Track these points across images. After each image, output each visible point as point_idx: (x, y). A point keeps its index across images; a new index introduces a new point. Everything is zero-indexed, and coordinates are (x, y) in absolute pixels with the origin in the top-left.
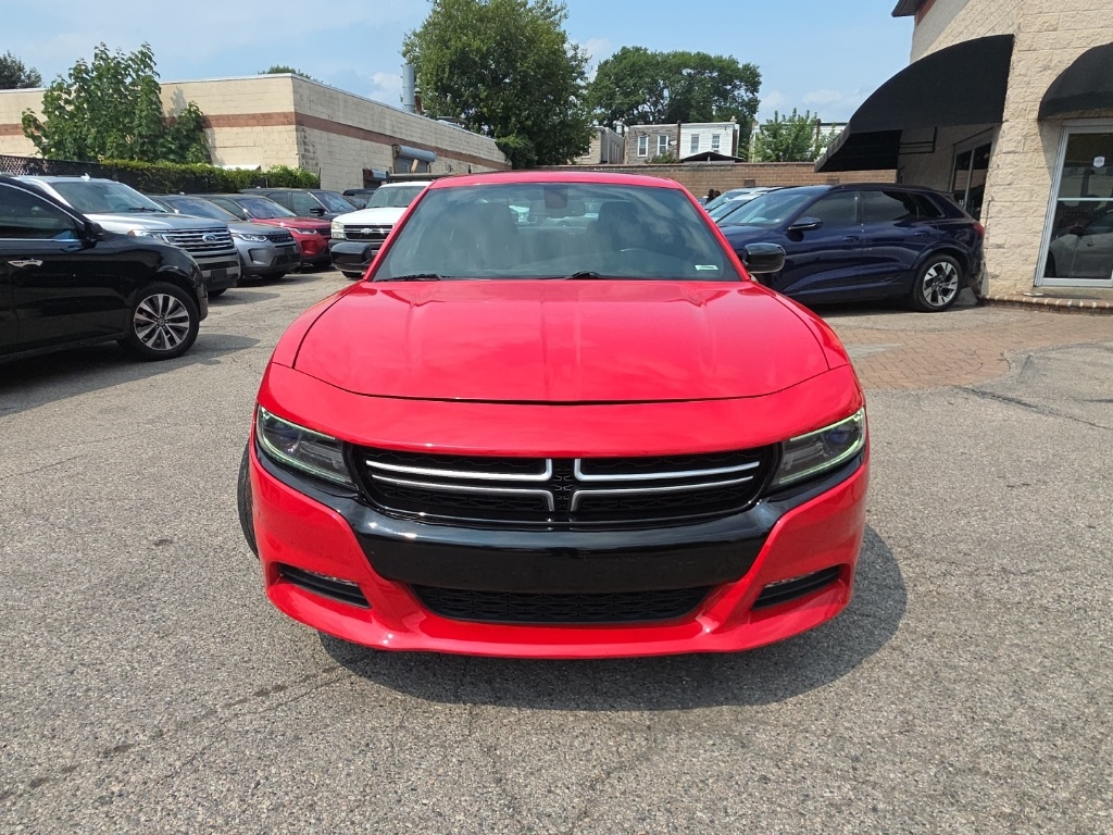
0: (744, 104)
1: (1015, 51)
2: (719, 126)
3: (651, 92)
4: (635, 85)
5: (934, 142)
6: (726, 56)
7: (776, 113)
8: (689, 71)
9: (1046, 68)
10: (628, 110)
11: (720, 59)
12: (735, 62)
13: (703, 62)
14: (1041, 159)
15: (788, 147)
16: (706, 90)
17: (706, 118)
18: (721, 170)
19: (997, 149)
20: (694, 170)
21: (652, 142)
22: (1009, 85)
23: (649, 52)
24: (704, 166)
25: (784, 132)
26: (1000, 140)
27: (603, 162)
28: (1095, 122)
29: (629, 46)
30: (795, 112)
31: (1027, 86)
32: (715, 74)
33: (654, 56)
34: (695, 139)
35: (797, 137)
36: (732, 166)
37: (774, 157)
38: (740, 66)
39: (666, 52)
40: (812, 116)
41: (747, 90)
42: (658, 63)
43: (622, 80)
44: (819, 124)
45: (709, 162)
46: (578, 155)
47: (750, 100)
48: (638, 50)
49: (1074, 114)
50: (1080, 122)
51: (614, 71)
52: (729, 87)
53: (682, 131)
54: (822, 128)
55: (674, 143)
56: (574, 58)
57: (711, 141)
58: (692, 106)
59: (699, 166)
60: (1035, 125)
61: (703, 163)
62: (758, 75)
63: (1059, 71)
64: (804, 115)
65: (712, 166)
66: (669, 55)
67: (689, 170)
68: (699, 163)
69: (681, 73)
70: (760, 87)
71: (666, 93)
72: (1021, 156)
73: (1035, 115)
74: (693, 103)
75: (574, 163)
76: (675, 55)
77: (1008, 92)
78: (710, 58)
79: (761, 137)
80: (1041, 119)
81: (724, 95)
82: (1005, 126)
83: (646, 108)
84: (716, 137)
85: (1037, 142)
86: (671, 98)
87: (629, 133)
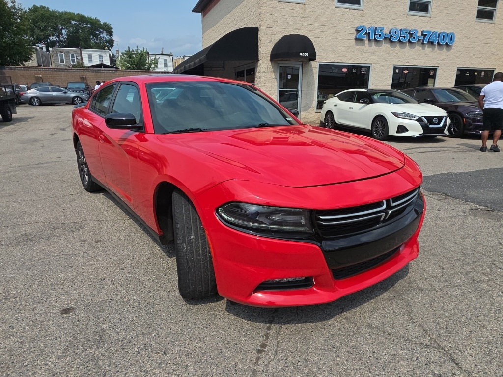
0: (106, 41)
1: (259, 34)
2: (101, 51)
3: (55, 30)
4: (45, 26)
5: (224, 66)
6: (93, 17)
7: (129, 47)
8: (76, 22)
9: (270, 42)
10: (44, 38)
11: (90, 18)
12: (99, 21)
13: (82, 19)
14: (273, 75)
15: (137, 63)
16: (86, 33)
17: (89, 46)
18: (110, 73)
19: (258, 71)
20: (96, 72)
21: (67, 57)
22: (259, 47)
23: (50, 10)
24: (100, 70)
25: (134, 56)
26: (259, 67)
27: (39, 65)
28: (287, 62)
29: (38, 5)
30: (137, 47)
31: (265, 49)
32: (89, 25)
33: (54, 12)
34: (90, 57)
35: (140, 59)
36: (115, 71)
37: (132, 68)
38: (102, 23)
39: (61, 11)
40: (145, 50)
41: (107, 35)
42: (57, 16)
43: (37, 22)
44: (148, 54)
45: (103, 69)
46: (26, 61)
47: (109, 39)
48: (43, 8)
49: (280, 59)
50: (283, 62)
51: (32, 17)
52: (97, 33)
53: (82, 52)
54: (150, 56)
55: (79, 58)
56: (14, 7)
57: (98, 58)
58: (80, 40)
59: (98, 70)
60: (270, 62)
61: (100, 69)
62: (111, 29)
63: (275, 43)
64: (142, 49)
65: (105, 70)
66: (62, 13)
67: (93, 72)
68: (98, 68)
69: (71, 23)
70: (113, 34)
71: (64, 32)
72: (267, 73)
73: (269, 58)
74: (81, 38)
75: (24, 65)
76: (66, 13)
77: (259, 49)
78: (85, 17)
79: (123, 58)
80: (271, 60)
81: (96, 36)
82: (260, 62)
83: (54, 38)
84: (101, 57)
85: (271, 69)
86: (67, 35)
87: (53, 51)
